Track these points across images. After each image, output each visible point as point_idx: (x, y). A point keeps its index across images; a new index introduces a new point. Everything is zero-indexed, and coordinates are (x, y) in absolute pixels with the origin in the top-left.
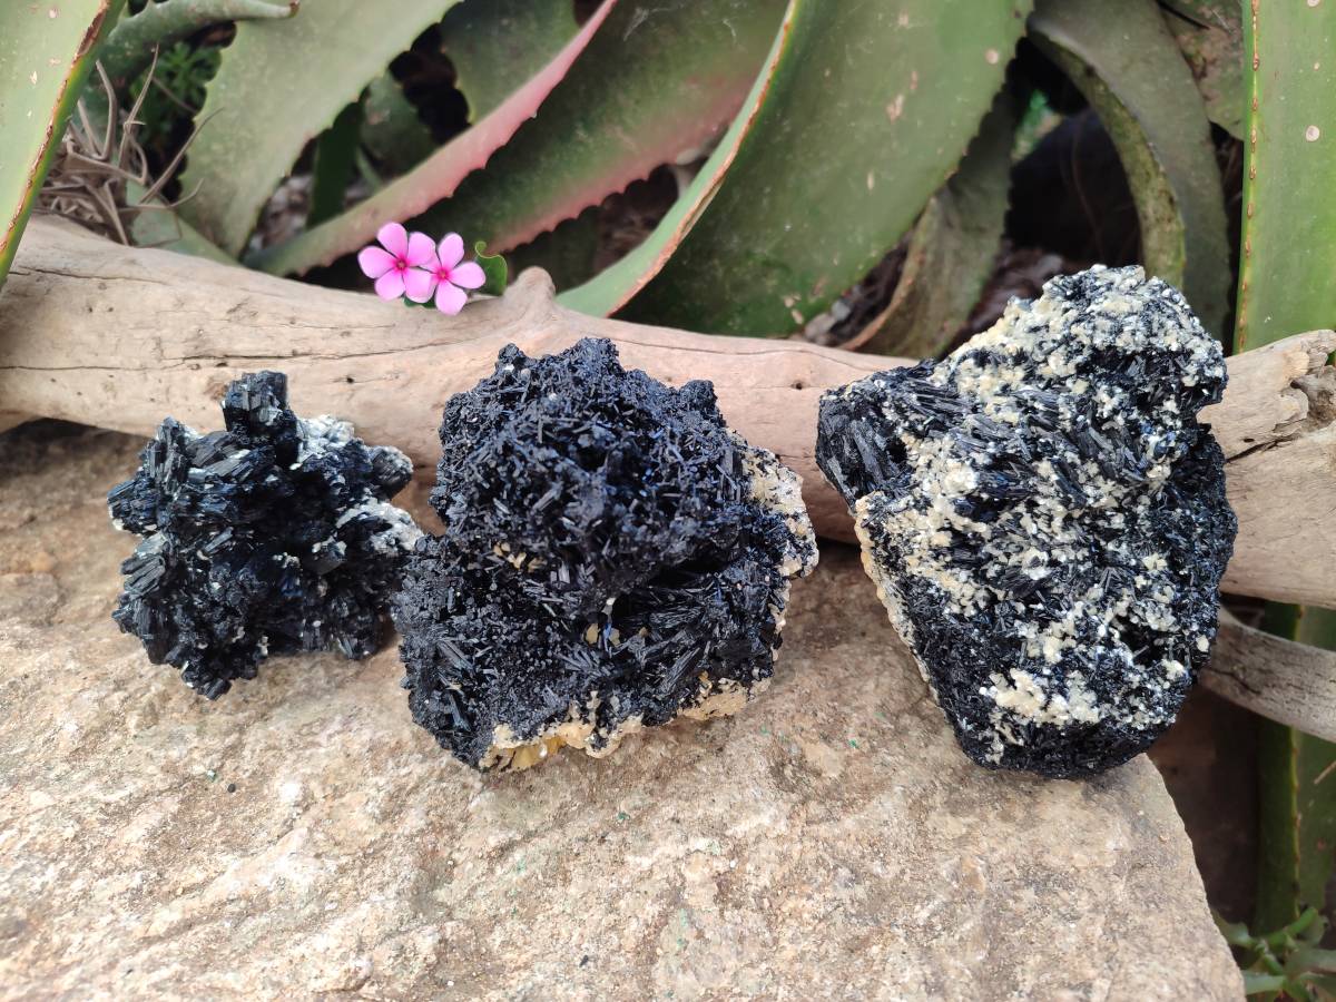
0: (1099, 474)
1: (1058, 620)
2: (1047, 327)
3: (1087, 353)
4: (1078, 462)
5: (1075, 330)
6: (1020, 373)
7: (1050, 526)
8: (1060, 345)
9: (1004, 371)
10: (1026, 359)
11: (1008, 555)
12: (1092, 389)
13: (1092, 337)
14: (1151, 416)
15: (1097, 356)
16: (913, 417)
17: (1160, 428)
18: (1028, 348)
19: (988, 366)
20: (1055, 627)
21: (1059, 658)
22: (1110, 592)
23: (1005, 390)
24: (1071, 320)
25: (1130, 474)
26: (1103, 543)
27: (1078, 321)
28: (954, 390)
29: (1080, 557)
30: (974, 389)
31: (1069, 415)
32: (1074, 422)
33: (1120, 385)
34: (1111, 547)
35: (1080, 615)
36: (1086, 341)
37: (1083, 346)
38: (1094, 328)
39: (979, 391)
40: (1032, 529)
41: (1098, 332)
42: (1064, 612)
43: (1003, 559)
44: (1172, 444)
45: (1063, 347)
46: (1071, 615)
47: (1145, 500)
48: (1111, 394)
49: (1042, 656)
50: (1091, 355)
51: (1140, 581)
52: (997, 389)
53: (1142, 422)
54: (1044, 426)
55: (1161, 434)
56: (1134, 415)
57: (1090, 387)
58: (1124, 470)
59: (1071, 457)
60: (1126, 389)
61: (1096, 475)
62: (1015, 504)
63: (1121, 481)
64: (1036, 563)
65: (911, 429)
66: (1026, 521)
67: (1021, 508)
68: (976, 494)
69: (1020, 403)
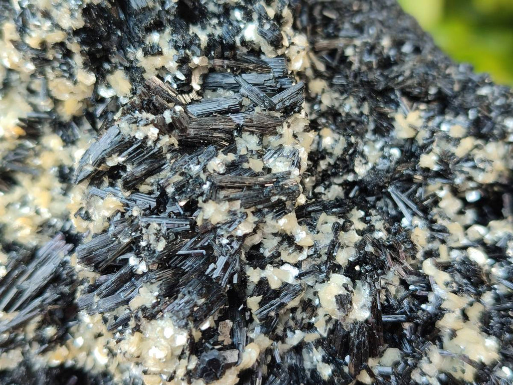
0: (261, 136)
1: (440, 313)
2: (10, 71)
3: (74, 46)
4: (231, 157)
5: (33, 40)
6: (53, 141)
7: (300, 249)
8: (43, 73)
9: (38, 162)
10: (39, 121)
11: (310, 327)
12: (133, 72)
13: (57, 26)
14: (215, 15)
15: (87, 35)
16: (31, 331)
17: (238, 14)
18: (26, 112)
19: (20, 177)
20: (448, 322)
21: (491, 343)
22: (425, 210)
23: (64, 176)
24: (16, 36)
25: (284, 95)
26: (350, 178)
27: (23, 29)
28: (23, 251)
29: (361, 226)
30: (39, 220)
31: (153, 132)
32: (166, 129)
33: (149, 30)
34: (361, 170)
35: (445, 276)
36: (58, 37)
37: (62, 44)
38: (46, 15)
39: (46, 215)
40: (289, 274)
41: (55, 13)
42: (431, 298)
43: (311, 337)
44: (271, 13)
45: (48, 70)
46: (439, 290)
47: (317, 86)
48: (154, 51)
49: (482, 366)
50: (82, 43)
51: (429, 161)
52: (58, 186)
53: (219, 32)
54: (150, 173)
55: (248, 18)
56: (203, 38)
57: (128, 69)
58: (275, 99)
59: (217, 164)
60: (158, 26)
61: (261, 142)
62: (244, 281)
63: (289, 111)
64: (344, 302)
65: (49, 345)
66: (275, 276)
67: (254, 275)
68: (197, 335)
69: (95, 179)
